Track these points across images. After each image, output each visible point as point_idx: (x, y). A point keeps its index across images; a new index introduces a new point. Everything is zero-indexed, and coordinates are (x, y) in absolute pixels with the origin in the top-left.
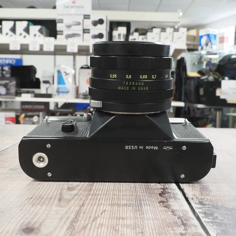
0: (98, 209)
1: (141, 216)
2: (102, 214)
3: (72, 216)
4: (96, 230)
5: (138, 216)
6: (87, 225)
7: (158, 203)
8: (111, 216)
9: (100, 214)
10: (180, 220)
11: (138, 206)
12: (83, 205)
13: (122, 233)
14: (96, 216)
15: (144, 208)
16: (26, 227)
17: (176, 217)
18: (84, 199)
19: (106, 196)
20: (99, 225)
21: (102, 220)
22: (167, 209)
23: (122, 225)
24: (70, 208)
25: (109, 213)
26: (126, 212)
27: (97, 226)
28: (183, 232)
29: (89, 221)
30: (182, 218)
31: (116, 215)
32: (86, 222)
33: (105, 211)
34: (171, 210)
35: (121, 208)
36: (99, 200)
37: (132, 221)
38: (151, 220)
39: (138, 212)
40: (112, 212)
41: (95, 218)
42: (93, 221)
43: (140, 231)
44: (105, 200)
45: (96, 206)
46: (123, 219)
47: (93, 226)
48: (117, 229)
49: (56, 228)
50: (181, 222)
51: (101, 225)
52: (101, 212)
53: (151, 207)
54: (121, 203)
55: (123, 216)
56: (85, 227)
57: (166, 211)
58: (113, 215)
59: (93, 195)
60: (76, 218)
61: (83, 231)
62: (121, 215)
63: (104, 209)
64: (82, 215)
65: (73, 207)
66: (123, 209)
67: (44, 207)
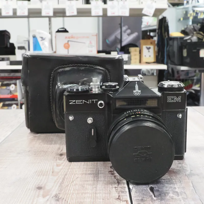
0: (75, 176)
1: (97, 179)
2: (76, 179)
3: (61, 181)
4: (73, 187)
5: (96, 179)
6: (69, 185)
7: (108, 172)
8: (81, 180)
9: (75, 179)
10: (117, 181)
11: (97, 174)
12: (66, 174)
13: (86, 188)
14: (73, 180)
15: (99, 175)
16: (38, 186)
17: (116, 179)
18: (66, 171)
19: (79, 169)
20: (75, 185)
21: (76, 182)
22: (112, 175)
23: (86, 184)
24: (59, 177)
25: (80, 178)
26: (89, 178)
27: (74, 185)
28: (117, 186)
29: (70, 183)
30: (118, 180)
31: (84, 179)
32: (68, 183)
33: (78, 177)
34: (114, 176)
35: (87, 175)
36: (75, 171)
37: (92, 182)
38: (102, 181)
39: (96, 177)
40: (82, 178)
41: (73, 182)
42: (72, 182)
43: (95, 187)
44: (78, 172)
45: (73, 175)
46: (87, 181)
47: (72, 185)
48: (84, 186)
49: (53, 187)
50: (117, 182)
51: (76, 185)
52: (76, 178)
53: (103, 175)
54: (87, 173)
55: (88, 179)
56: (67, 186)
57: (111, 176)
58: (82, 179)
59: (71, 169)
60: (62, 181)
61: (67, 188)
62: (86, 179)
63: (78, 176)
64: (65, 180)
65: (61, 176)
66: (88, 176)
67: (45, 177)
